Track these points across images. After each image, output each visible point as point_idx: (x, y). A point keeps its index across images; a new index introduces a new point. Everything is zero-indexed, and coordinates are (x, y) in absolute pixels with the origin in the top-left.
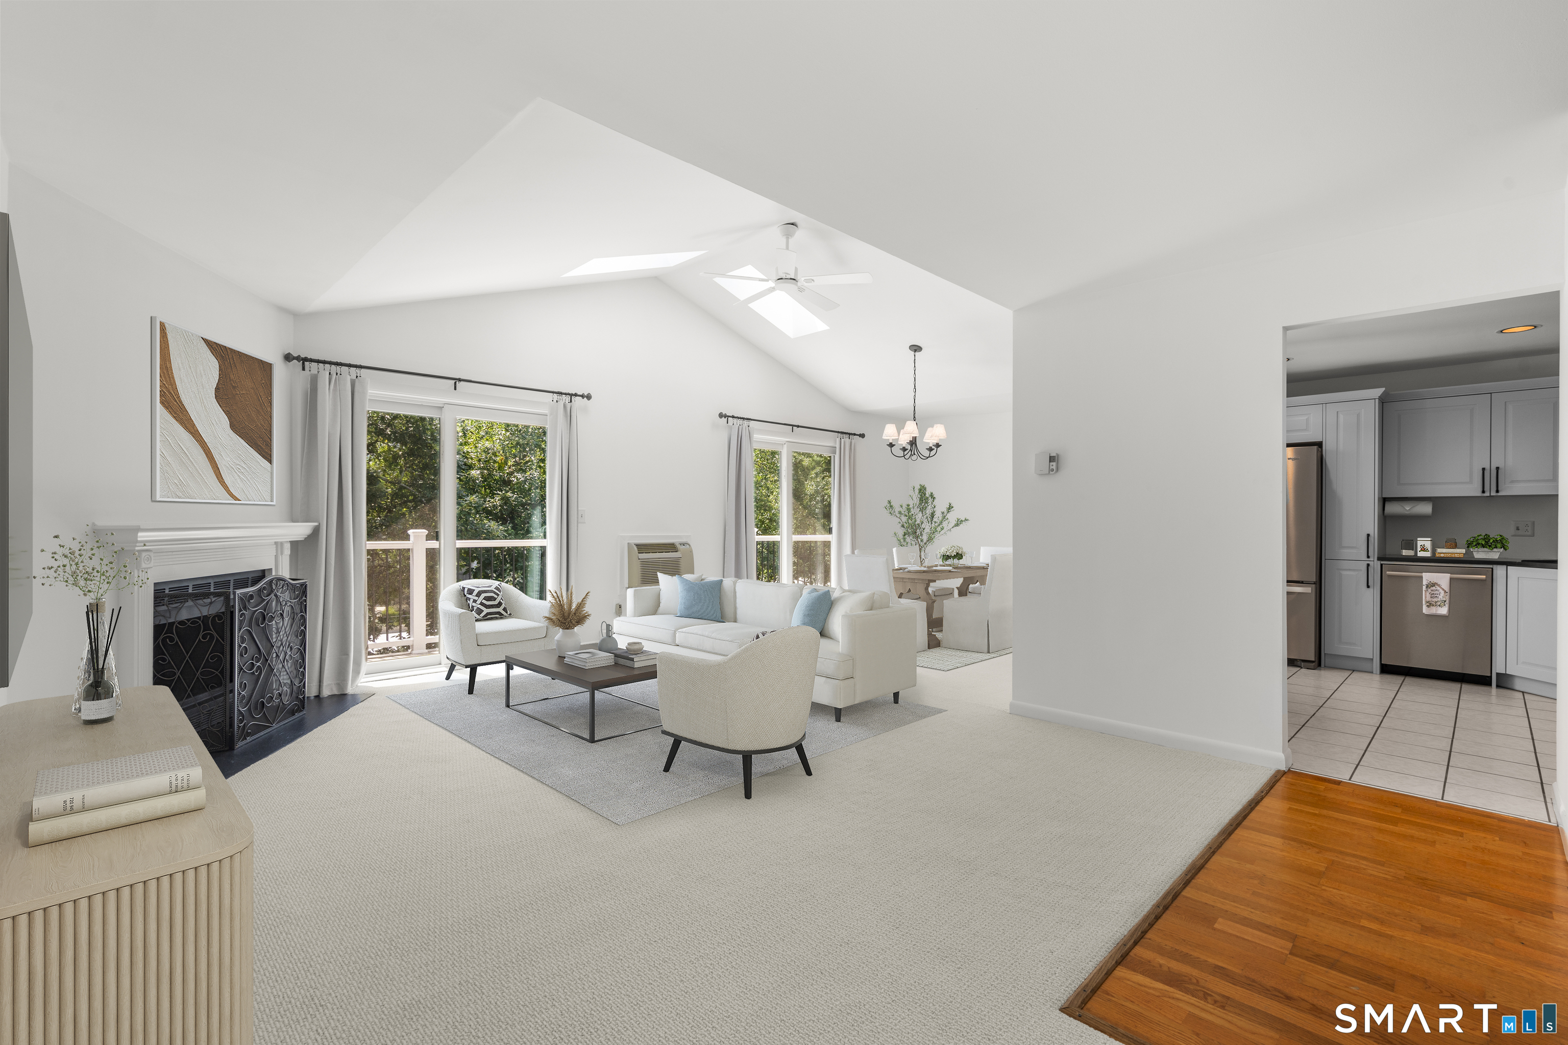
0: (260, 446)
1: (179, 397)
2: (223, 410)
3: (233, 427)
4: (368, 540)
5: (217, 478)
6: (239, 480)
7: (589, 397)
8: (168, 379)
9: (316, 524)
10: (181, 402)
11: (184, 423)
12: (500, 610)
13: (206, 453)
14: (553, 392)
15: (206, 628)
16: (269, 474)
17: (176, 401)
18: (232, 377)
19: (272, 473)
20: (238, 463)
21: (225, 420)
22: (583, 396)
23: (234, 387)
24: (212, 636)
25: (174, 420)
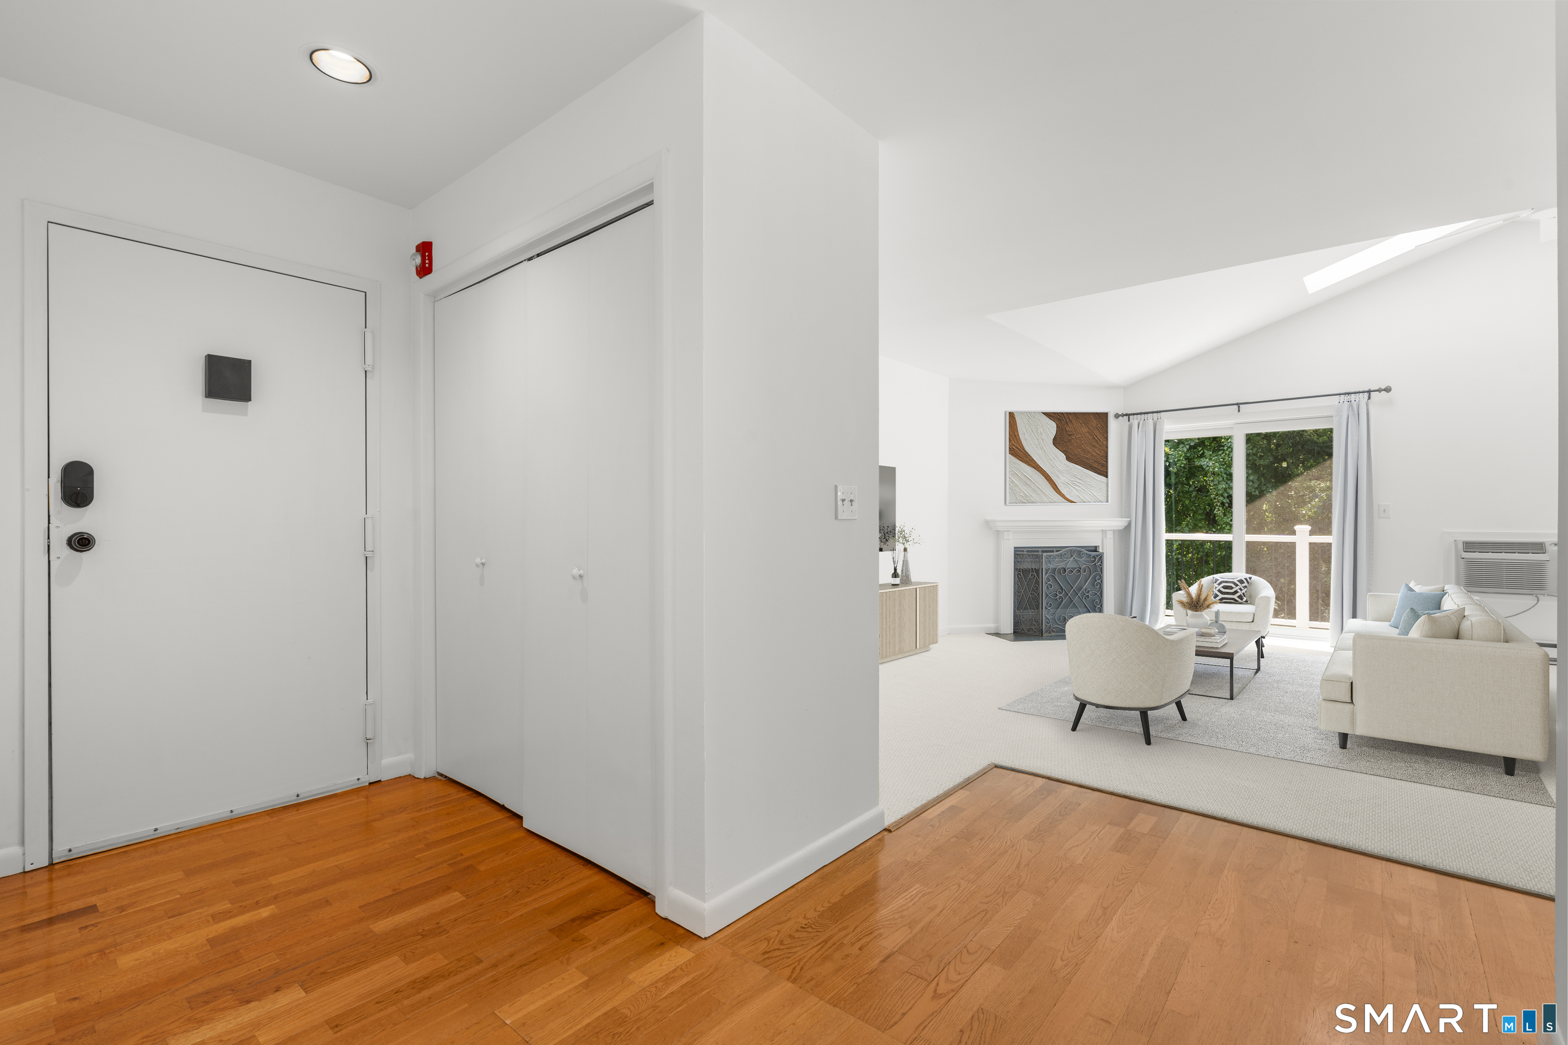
0: (1095, 467)
1: (1024, 449)
2: (1060, 450)
3: (1068, 459)
4: (1247, 534)
5: (1055, 490)
6: (1074, 491)
7: (1388, 390)
8: (1016, 441)
9: (1129, 519)
10: (1025, 451)
11: (1028, 463)
12: (1235, 597)
13: (1046, 478)
14: (1340, 394)
15: (1033, 572)
16: (1105, 485)
17: (1022, 452)
18: (1068, 429)
19: (1107, 484)
20: (1074, 480)
21: (1062, 456)
22: (1379, 390)
23: (1070, 435)
24: (1035, 576)
25: (1021, 462)
